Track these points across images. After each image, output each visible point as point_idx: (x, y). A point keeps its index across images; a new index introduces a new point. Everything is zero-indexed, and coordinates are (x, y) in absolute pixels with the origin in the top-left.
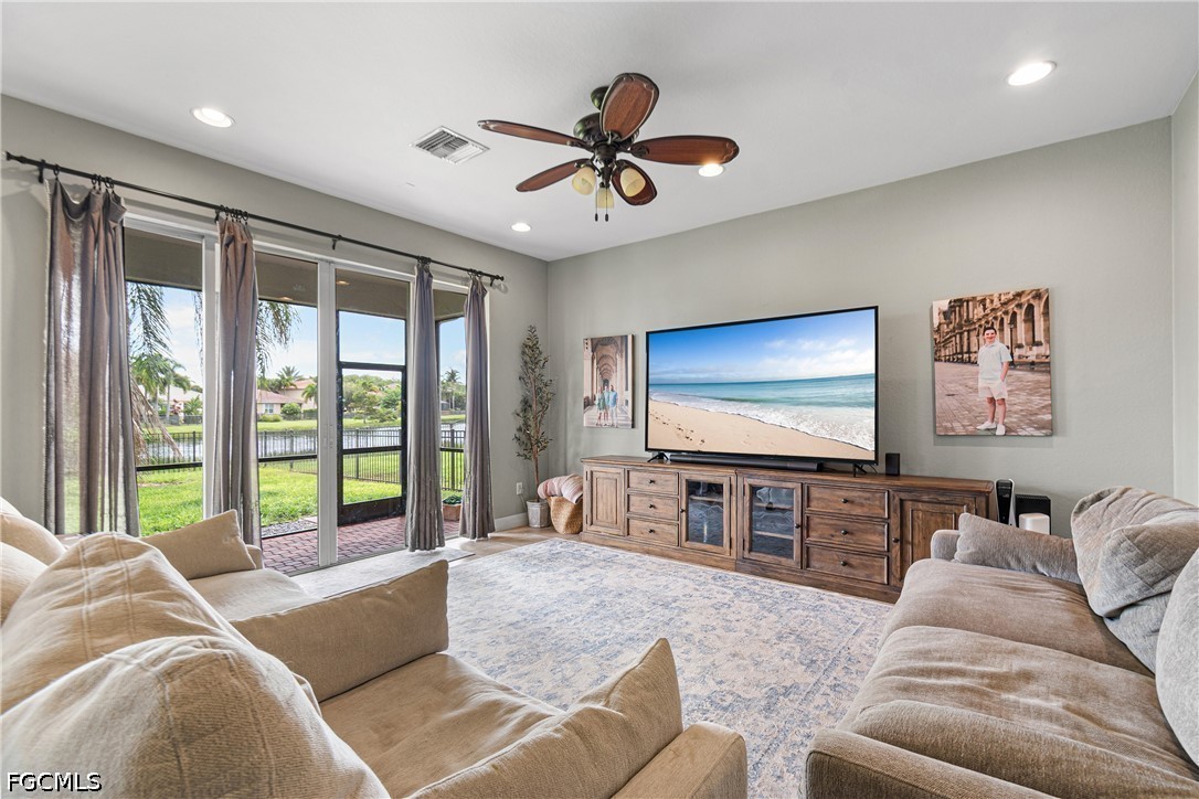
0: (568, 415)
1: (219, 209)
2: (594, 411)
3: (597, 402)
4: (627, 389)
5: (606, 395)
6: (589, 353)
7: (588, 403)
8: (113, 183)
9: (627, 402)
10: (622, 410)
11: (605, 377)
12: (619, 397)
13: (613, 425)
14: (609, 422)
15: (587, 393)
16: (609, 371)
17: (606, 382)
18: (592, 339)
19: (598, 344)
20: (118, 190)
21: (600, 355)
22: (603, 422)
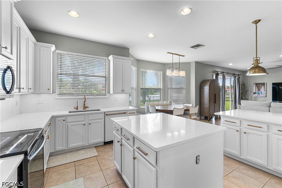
0: (249, 95)
1: (221, 72)
2: (256, 95)
3: (257, 93)
4: (264, 91)
5: (259, 92)
6: (255, 85)
7: (254, 93)
8: (217, 71)
9: (264, 93)
10: (263, 95)
11: (259, 89)
12: (262, 92)
13: (261, 97)
14: (260, 96)
15: (254, 91)
16: (260, 88)
17: (259, 90)
18: (256, 83)
19: (257, 84)
20: (218, 72)
21: (258, 86)
22: (258, 96)
